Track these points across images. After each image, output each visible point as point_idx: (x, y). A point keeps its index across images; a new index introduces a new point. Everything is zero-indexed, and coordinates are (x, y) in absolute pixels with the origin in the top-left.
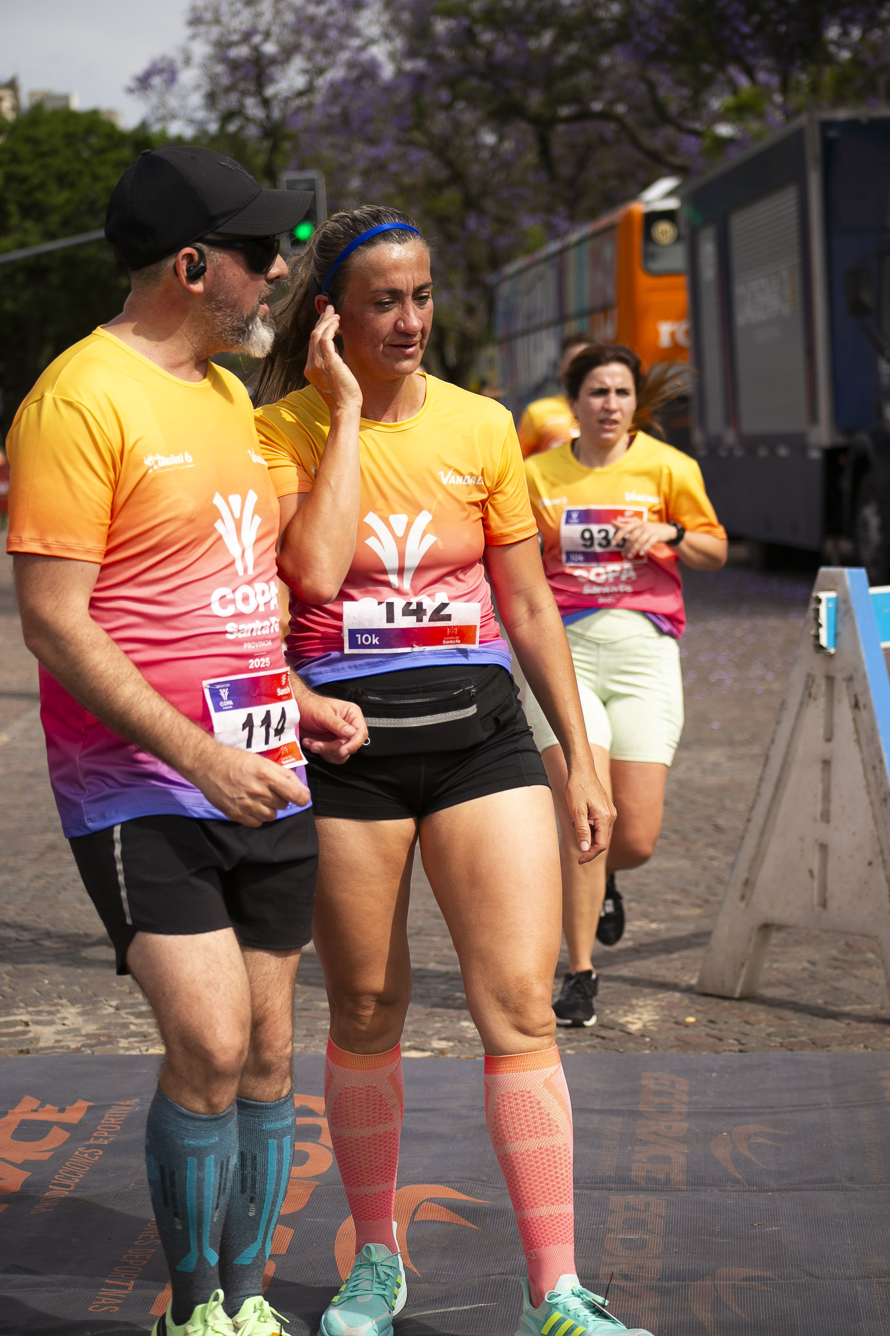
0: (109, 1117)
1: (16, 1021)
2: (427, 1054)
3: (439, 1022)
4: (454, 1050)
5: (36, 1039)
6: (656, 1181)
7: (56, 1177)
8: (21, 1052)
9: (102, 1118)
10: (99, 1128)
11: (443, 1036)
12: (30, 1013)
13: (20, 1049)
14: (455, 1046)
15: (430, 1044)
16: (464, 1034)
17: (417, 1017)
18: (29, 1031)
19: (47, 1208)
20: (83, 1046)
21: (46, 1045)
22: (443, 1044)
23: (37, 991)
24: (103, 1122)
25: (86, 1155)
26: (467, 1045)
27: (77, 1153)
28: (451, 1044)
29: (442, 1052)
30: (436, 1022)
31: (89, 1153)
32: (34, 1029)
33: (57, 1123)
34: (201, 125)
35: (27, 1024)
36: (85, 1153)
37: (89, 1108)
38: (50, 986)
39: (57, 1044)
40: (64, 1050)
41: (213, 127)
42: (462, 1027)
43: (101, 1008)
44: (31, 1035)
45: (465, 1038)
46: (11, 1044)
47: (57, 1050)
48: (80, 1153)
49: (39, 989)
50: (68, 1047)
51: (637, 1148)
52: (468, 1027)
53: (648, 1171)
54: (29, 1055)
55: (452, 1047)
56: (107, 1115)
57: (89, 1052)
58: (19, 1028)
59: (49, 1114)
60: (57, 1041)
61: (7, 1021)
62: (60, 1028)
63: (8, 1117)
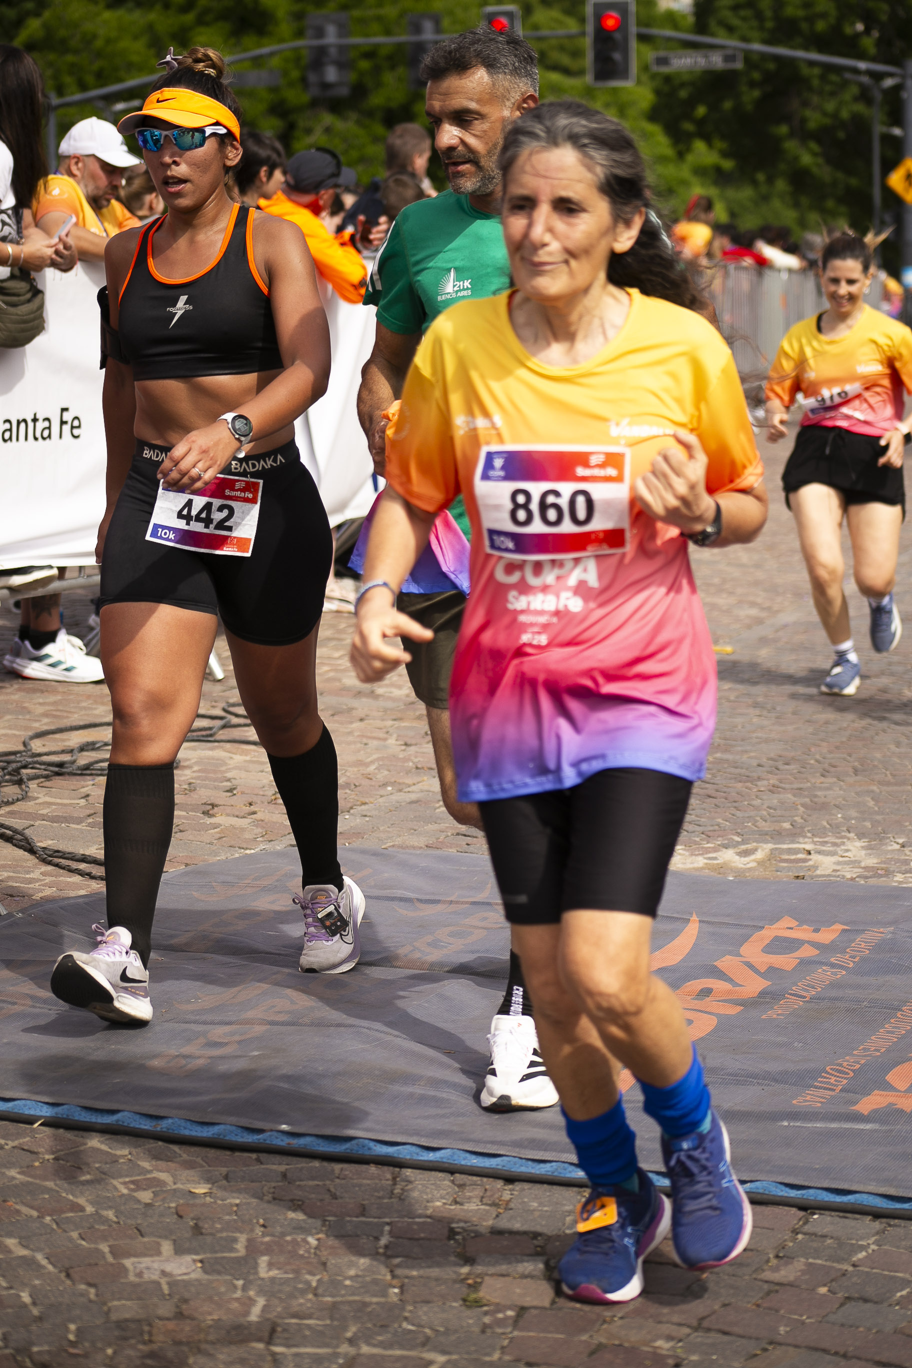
0: (860, 941)
1: (799, 849)
5: (816, 867)
7: (794, 988)
8: (798, 877)
9: (854, 941)
12: (815, 843)
13: (797, 874)
18: (810, 860)
19: (778, 1015)
20: (858, 877)
21: (823, 873)
25: (829, 973)
27: (820, 970)
31: (832, 972)
32: (816, 858)
33: (808, 942)
35: (809, 853)
36: (828, 971)
37: (844, 930)
38: (842, 820)
39: (834, 874)
40: (839, 879)
43: (886, 844)
44: (811, 863)
46: (789, 869)
47: (832, 878)
48: (824, 970)
49: (830, 822)
50: (844, 877)
54: (804, 881)
56: (859, 939)
57: (862, 882)
58: (800, 856)
59: (803, 933)
60: (834, 871)
61: (789, 849)
62: (841, 859)
63: (763, 932)
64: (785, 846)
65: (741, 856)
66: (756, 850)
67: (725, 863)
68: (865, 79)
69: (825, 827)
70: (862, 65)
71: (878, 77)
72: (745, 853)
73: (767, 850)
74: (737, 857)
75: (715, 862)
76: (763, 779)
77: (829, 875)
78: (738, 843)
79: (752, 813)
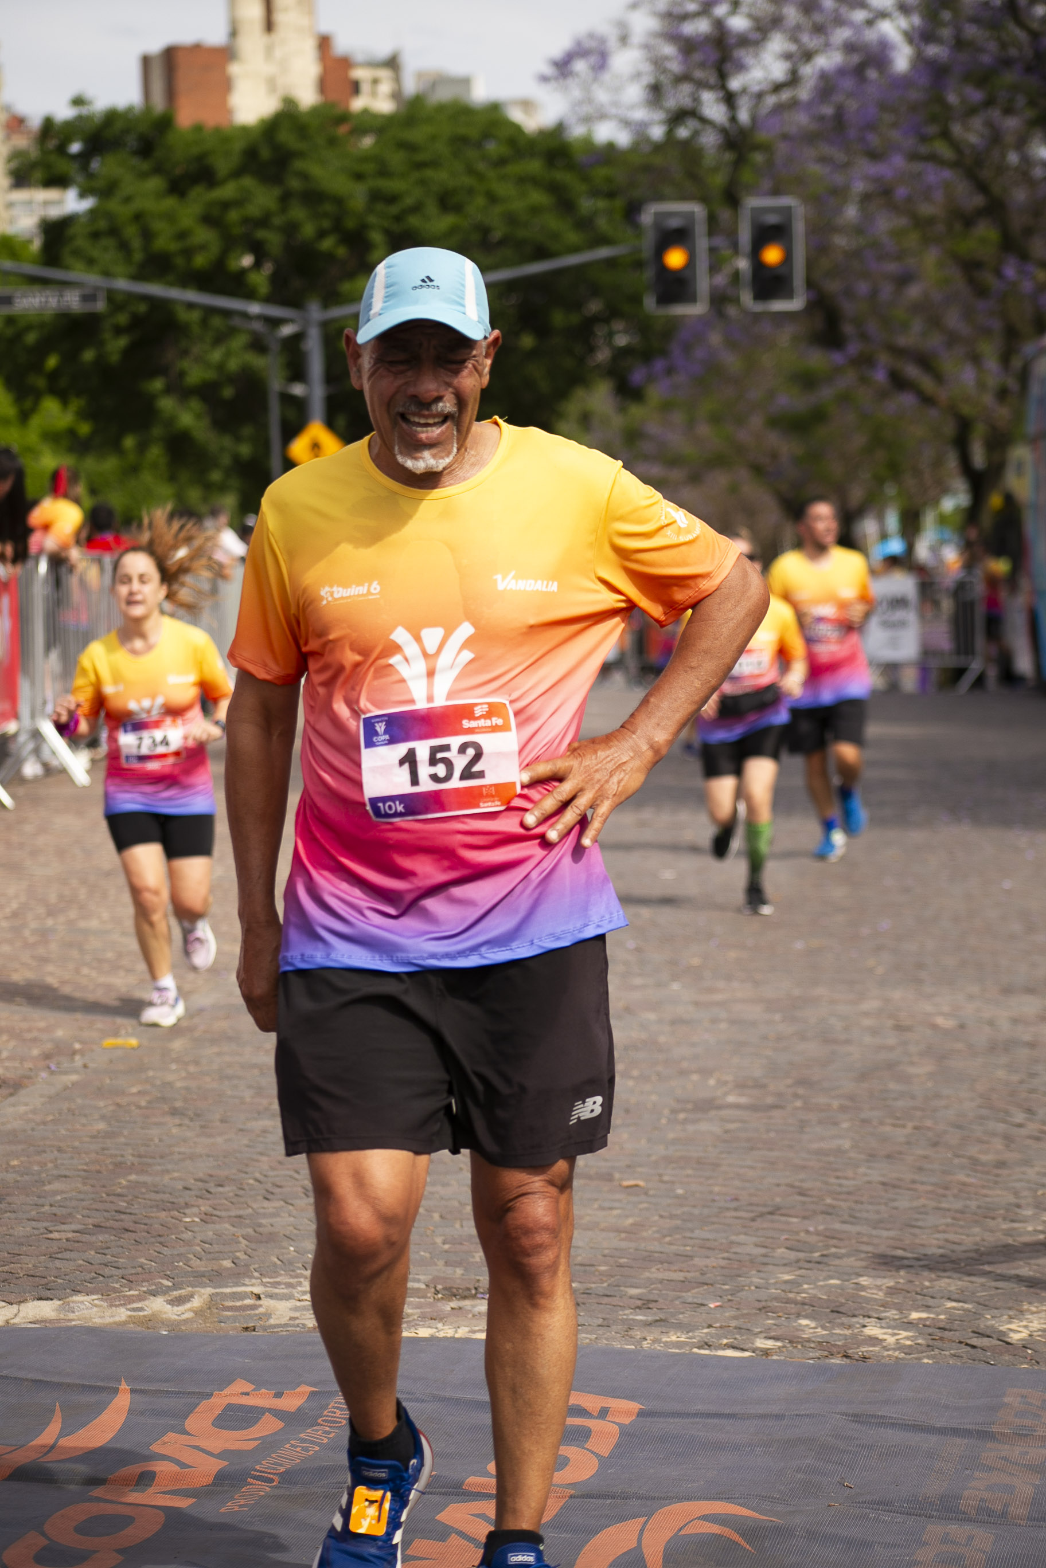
0: (333, 1407)
1: (245, 1293)
2: (747, 1354)
3: (773, 1318)
4: (782, 1352)
5: (268, 1315)
6: (990, 1512)
8: (246, 1329)
9: (326, 1406)
10: (320, 1420)
11: (773, 1334)
12: (264, 1284)
13: (245, 1326)
14: (784, 1347)
15: (753, 1344)
16: (799, 1333)
17: (745, 1312)
18: (261, 1306)
21: (278, 1322)
22: (770, 1344)
23: (278, 1259)
24: (325, 1413)
25: (298, 1449)
26: (799, 1346)
27: (287, 1446)
28: (779, 1344)
29: (766, 1352)
30: (769, 1318)
31: (303, 1447)
32: (265, 1302)
34: (640, 130)
35: (259, 1297)
36: (297, 1446)
37: (312, 1393)
38: (295, 1254)
39: (292, 1322)
40: (298, 1329)
41: (657, 132)
42: (800, 1325)
44: (261, 1310)
45: (799, 1337)
46: (235, 1319)
47: (290, 1329)
48: (292, 1446)
49: (281, 1258)
51: (977, 1474)
52: (807, 1325)
53: (982, 1500)
54: (254, 1333)
55: (779, 1348)
56: (332, 1404)
58: (248, 1302)
59: (262, 1399)
60: (291, 1319)
61: (234, 1293)
62: (299, 1304)
63: (212, 1400)
64: (228, 1290)
65: (173, 1305)
66: (192, 1296)
67: (153, 1315)
68: (258, 326)
69: (275, 1265)
70: (255, 308)
71: (275, 323)
72: (179, 1301)
73: (205, 1296)
74: (169, 1306)
75: (141, 1314)
76: (193, 1206)
77: (286, 1325)
78: (169, 1289)
79: (182, 1250)
